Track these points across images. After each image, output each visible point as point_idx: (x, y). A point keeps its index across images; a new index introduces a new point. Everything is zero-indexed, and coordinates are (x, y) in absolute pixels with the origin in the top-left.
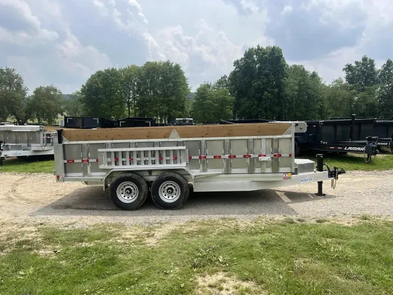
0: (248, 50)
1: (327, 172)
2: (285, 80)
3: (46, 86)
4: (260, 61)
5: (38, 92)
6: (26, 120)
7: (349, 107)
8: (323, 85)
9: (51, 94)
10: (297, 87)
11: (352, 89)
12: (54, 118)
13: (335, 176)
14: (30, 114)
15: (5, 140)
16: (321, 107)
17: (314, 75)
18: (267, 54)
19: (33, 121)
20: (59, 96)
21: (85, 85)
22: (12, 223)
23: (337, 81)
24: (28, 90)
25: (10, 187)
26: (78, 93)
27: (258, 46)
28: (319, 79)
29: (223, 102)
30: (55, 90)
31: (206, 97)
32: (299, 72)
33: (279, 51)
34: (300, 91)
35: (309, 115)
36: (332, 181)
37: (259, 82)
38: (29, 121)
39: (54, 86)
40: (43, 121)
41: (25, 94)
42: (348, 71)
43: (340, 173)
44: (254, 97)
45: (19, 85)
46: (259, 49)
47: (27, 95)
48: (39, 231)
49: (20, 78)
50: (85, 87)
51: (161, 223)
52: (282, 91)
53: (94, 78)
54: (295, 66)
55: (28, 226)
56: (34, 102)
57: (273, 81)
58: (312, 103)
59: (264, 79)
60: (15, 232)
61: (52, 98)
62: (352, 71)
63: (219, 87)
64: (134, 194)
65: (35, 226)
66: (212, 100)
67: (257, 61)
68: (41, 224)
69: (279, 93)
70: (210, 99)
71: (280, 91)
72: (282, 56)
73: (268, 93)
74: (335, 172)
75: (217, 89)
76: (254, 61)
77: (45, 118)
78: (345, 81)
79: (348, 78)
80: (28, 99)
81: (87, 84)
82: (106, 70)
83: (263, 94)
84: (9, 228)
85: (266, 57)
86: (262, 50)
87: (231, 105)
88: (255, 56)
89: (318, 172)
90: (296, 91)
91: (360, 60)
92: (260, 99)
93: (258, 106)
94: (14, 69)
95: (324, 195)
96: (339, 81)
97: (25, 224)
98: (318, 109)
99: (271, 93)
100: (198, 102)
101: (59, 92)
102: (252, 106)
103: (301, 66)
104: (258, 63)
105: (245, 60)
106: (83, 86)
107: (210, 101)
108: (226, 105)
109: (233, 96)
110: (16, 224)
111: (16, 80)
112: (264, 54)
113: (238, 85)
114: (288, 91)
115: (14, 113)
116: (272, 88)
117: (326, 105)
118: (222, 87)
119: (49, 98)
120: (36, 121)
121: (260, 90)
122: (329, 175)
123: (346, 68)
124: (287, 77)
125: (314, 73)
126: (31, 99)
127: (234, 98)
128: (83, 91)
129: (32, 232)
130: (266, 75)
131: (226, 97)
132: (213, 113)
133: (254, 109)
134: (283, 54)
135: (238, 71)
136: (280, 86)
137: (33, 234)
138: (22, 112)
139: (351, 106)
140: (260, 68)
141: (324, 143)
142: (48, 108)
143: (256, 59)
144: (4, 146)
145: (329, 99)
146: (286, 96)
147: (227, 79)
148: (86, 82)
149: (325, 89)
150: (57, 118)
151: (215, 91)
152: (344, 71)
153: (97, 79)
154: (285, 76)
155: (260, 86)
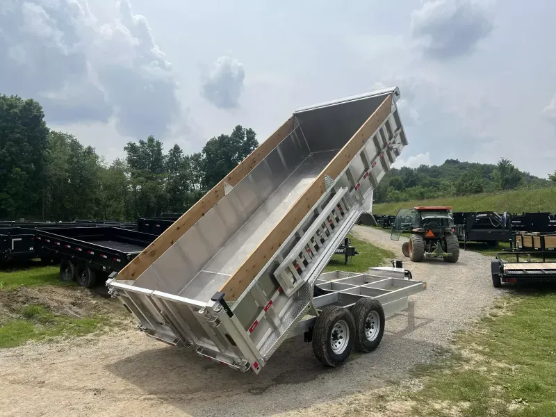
2: (48, 152)
10: (66, 166)
17: (90, 151)
18: (16, 107)
28: (97, 157)
33: (39, 109)
34: (72, 171)
37: (4, 151)
42: (130, 152)
58: (87, 190)
59: (11, 146)
62: (135, 152)
69: (37, 172)
71: (40, 168)
73: (22, 171)
79: (130, 161)
85: (16, 113)
90: (67, 171)
91: (146, 140)
92: (5, 179)
99: (27, 170)
112: (11, 106)
114: (51, 170)
121: (3, 164)
124: (51, 150)
125: (89, 148)
130: (18, 141)
136: (39, 161)
146: (50, 177)
152: (126, 151)
154: (47, 148)
155: (6, 157)
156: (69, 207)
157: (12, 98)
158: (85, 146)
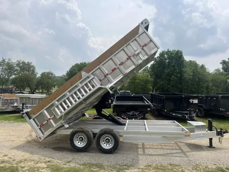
0: (161, 52)
1: (215, 132)
2: (184, 69)
3: (47, 72)
4: (169, 58)
5: (43, 74)
6: (35, 90)
7: (225, 86)
8: (208, 72)
9: (50, 76)
11: (226, 75)
12: (51, 89)
13: (221, 135)
14: (38, 87)
15: (26, 102)
16: (208, 85)
17: (203, 66)
18: (173, 54)
19: (39, 91)
20: (54, 77)
21: (68, 71)
22: (30, 160)
23: (217, 70)
24: (38, 73)
25: (28, 133)
26: (64, 75)
27: (168, 50)
28: (206, 68)
29: (147, 82)
30: (52, 74)
31: (136, 78)
32: (193, 64)
33: (181, 53)
34: (193, 75)
35: (200, 90)
36: (220, 138)
37: (169, 70)
38: (37, 91)
39: (52, 72)
40: (44, 91)
41: (36, 76)
42: (223, 64)
43: (225, 133)
44: (166, 79)
45: (33, 71)
46: (168, 51)
47: (37, 76)
48: (48, 167)
49: (34, 67)
50: (68, 73)
51: (127, 166)
52: (182, 76)
53: (74, 68)
54: (191, 61)
55: (41, 163)
56: (40, 80)
57: (177, 70)
58: (201, 83)
59: (171, 68)
60: (33, 167)
61: (50, 78)
62: (226, 64)
63: (144, 73)
64: (85, 141)
65: (45, 163)
66: (140, 80)
67: (167, 58)
68: (49, 162)
69: (180, 77)
70: (138, 80)
71: (182, 75)
72: (182, 55)
73: (175, 77)
74: (221, 132)
75: (142, 74)
76: (165, 58)
77: (45, 89)
78: (221, 70)
79: (223, 68)
80: (38, 79)
81: (69, 71)
82: (80, 63)
83: (171, 77)
84: (29, 164)
85: (173, 56)
86: (170, 52)
87: (151, 83)
88: (166, 55)
89: (209, 132)
90: (191, 76)
92: (169, 80)
93: (168, 84)
94: (31, 63)
95: (214, 148)
96: (218, 70)
97: (39, 161)
98: (206, 87)
99: (176, 76)
100: (131, 81)
101: (54, 75)
102: (164, 84)
103: (194, 61)
104: (167, 59)
105: (159, 58)
106: (67, 71)
107: (139, 81)
108: (148, 83)
109: (152, 78)
110: (33, 160)
111: (32, 68)
112: (172, 54)
113: (155, 72)
114: (186, 75)
115: (29, 86)
116: (177, 74)
117: (211, 84)
118: (146, 73)
119: (48, 78)
120: (41, 91)
121: (169, 75)
122: (217, 134)
123: (222, 62)
124: (186, 68)
125: (202, 65)
126: (39, 78)
127: (152, 79)
128: (67, 74)
129: (44, 168)
130: (173, 66)
131: (148, 78)
132: (140, 88)
133: (166, 86)
134: (183, 54)
135: (156, 64)
136: (181, 72)
137: (44, 170)
138: (33, 86)
139: (226, 85)
140: (169, 62)
141: (223, 110)
142: (48, 83)
143: (166, 57)
144: (25, 106)
145: (212, 81)
146: (185, 78)
147: (148, 68)
148: (69, 70)
149: (209, 75)
150: (52, 89)
151: (141, 75)
152: (221, 64)
153: (75, 68)
154: (184, 67)
155: (169, 72)
156: (193, 90)
157: (173, 51)
158: (201, 65)
